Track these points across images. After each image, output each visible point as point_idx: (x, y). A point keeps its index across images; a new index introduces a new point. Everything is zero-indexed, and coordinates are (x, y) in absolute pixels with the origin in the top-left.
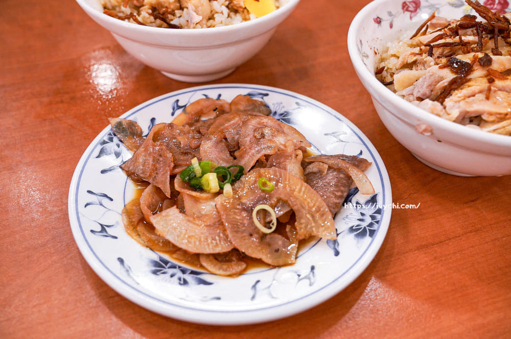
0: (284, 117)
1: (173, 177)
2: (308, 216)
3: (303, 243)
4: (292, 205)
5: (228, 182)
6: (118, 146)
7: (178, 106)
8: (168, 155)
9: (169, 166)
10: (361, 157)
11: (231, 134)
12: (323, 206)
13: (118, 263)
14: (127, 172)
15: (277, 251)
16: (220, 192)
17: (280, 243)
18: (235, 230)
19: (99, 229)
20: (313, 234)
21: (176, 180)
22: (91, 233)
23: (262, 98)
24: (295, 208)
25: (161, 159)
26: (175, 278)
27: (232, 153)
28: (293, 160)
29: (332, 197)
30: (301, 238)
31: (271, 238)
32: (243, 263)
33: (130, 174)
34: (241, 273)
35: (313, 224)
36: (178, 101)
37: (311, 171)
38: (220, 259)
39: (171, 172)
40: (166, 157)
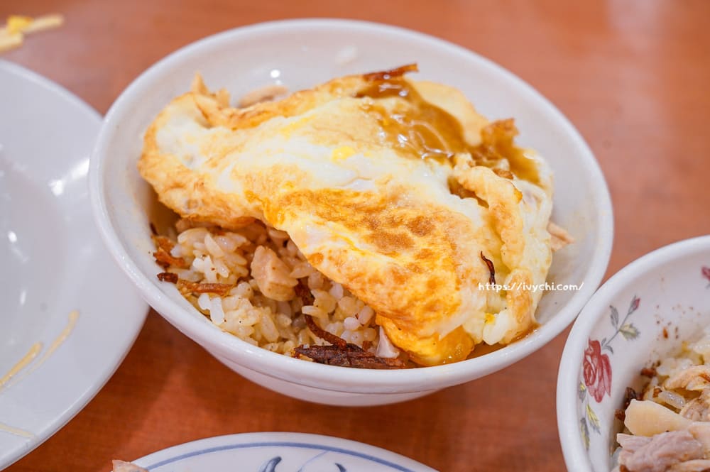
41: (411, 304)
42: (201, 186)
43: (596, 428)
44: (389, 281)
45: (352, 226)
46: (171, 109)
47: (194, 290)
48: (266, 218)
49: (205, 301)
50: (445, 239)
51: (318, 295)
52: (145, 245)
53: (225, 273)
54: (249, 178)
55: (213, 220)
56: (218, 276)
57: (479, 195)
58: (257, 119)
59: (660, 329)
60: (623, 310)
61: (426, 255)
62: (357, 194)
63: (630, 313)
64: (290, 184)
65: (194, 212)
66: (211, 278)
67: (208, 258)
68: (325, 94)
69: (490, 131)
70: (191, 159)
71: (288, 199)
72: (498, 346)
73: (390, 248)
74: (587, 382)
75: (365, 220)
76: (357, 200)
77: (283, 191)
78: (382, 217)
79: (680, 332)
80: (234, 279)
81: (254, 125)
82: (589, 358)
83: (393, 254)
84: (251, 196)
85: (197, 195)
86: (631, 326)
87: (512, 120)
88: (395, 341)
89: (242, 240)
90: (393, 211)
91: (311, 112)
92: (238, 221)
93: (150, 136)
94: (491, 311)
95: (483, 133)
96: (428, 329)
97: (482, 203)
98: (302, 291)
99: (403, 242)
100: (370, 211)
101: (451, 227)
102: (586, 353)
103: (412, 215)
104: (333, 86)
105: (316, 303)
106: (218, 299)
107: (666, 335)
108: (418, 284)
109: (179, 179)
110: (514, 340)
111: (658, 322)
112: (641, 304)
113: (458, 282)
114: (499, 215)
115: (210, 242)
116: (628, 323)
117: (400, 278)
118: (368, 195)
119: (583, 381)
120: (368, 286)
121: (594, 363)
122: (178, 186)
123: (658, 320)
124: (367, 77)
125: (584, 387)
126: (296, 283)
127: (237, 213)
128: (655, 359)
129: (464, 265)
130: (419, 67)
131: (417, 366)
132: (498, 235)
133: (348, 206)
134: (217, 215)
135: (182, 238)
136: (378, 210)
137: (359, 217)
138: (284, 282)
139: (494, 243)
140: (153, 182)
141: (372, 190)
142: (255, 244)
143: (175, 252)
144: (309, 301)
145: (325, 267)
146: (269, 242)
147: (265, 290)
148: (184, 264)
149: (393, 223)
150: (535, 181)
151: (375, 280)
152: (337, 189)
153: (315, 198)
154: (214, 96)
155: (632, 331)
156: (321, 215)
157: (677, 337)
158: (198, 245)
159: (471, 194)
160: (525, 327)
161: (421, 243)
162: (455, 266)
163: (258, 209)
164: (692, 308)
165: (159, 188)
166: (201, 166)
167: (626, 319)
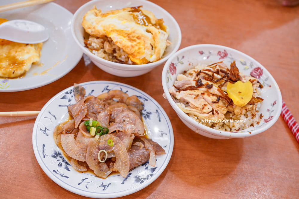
0: (148, 114)
1: (82, 121)
2: (120, 163)
3: (114, 172)
4: (116, 156)
5: (99, 134)
6: (72, 97)
7: (107, 88)
8: (85, 111)
9: (83, 116)
10: (164, 148)
11: (114, 113)
12: (128, 162)
13: (42, 146)
14: (69, 109)
15: (102, 170)
16: (94, 137)
17: (105, 168)
18: (90, 155)
19: (44, 129)
20: (119, 171)
21: (82, 123)
22: (40, 130)
23: (144, 101)
24: (117, 157)
25: (83, 111)
26: (58, 162)
27: (110, 122)
28: (128, 138)
29: (135, 160)
30: (114, 170)
31: (102, 164)
32: (86, 169)
33: (69, 111)
34: (83, 172)
35: (121, 167)
36: (108, 86)
37: (137, 145)
38: (79, 163)
39: (83, 119)
40: (85, 112)
41: (135, 52)
42: (94, 28)
43: (171, 80)
44: (130, 47)
45: (124, 37)
46: (89, 12)
47: (92, 50)
48: (107, 35)
49: (94, 51)
50: (143, 40)
51: (117, 51)
52: (82, 40)
53: (98, 46)
54: (104, 27)
55: (97, 35)
56: (97, 47)
57: (152, 32)
58: (106, 15)
59: (189, 63)
60: (180, 58)
61: (139, 43)
62: (126, 31)
64: (112, 28)
65: (93, 33)
66: (95, 47)
67: (95, 43)
68: (122, 11)
69: (157, 21)
70: (92, 23)
71: (112, 31)
72: (152, 62)
73: (132, 41)
74: (170, 71)
75: (127, 36)
76: (126, 32)
77: (111, 29)
78: (131, 36)
80: (100, 48)
81: (106, 16)
82: (171, 66)
83: (132, 42)
84: (104, 30)
85: (93, 30)
87: (162, 19)
88: (132, 60)
89: (102, 40)
90: (133, 35)
91: (118, 14)
92: (102, 35)
93: (84, 18)
94: (152, 55)
95: (156, 21)
96: (138, 57)
97: (152, 34)
98: (114, 51)
99: (134, 41)
100: (128, 34)
101: (145, 38)
102: (170, 65)
103: (137, 35)
104: (124, 9)
105: (117, 53)
106: (96, 52)
107: (190, 64)
108: (136, 48)
109: (90, 27)
110: (156, 61)
112: (185, 57)
113: (145, 48)
114: (155, 36)
115: (95, 40)
117: (132, 47)
118: (128, 31)
119: (169, 70)
120: (126, 48)
121: (172, 68)
122: (89, 28)
123: (188, 61)
124: (132, 8)
125: (169, 71)
126: (113, 49)
127: (101, 34)
129: (146, 45)
130: (143, 6)
131: (135, 64)
132: (154, 40)
133: (124, 33)
134: (97, 34)
135: (90, 39)
136: (130, 34)
137: (126, 35)
138: (110, 49)
139: (153, 42)
140: (84, 27)
141: (129, 30)
142: (105, 41)
143: (88, 42)
144: (116, 52)
145: (118, 44)
146: (108, 41)
147: (106, 50)
148: (90, 45)
149: (133, 37)
150: (165, 31)
151: (128, 47)
152: (122, 30)
153: (117, 31)
154: (98, 10)
155: (182, 63)
156: (118, 34)
157: (192, 65)
158: (93, 41)
159: (150, 32)
160: (159, 58)
161: (138, 41)
162: (144, 45)
163: (106, 33)
165: (86, 29)
166: (94, 24)
167: (181, 60)
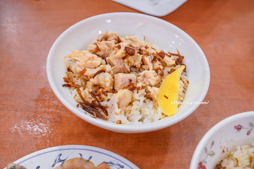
7: (59, 159)
59: (221, 150)
60: (209, 147)
63: (211, 147)
79: (228, 149)
86: (212, 152)
107: (224, 152)
111: (221, 148)
112: (215, 143)
116: (211, 151)
123: (221, 147)
128: (220, 160)
155: (212, 153)
157: (227, 151)
164: (232, 140)
167: (210, 150)
